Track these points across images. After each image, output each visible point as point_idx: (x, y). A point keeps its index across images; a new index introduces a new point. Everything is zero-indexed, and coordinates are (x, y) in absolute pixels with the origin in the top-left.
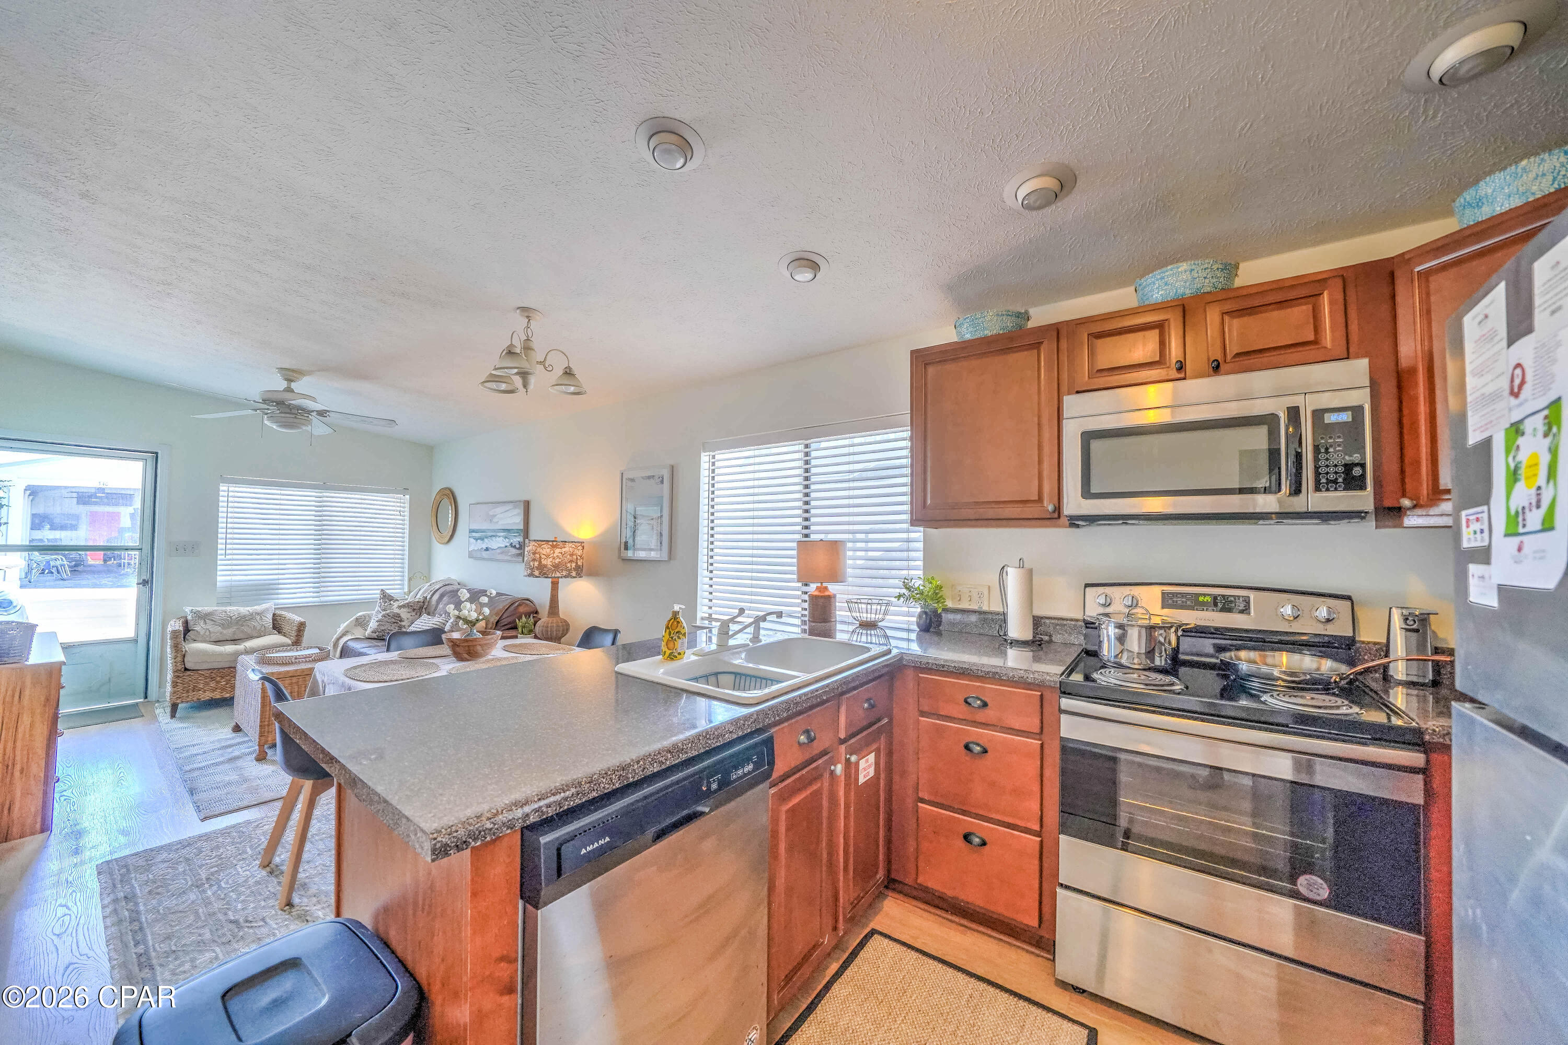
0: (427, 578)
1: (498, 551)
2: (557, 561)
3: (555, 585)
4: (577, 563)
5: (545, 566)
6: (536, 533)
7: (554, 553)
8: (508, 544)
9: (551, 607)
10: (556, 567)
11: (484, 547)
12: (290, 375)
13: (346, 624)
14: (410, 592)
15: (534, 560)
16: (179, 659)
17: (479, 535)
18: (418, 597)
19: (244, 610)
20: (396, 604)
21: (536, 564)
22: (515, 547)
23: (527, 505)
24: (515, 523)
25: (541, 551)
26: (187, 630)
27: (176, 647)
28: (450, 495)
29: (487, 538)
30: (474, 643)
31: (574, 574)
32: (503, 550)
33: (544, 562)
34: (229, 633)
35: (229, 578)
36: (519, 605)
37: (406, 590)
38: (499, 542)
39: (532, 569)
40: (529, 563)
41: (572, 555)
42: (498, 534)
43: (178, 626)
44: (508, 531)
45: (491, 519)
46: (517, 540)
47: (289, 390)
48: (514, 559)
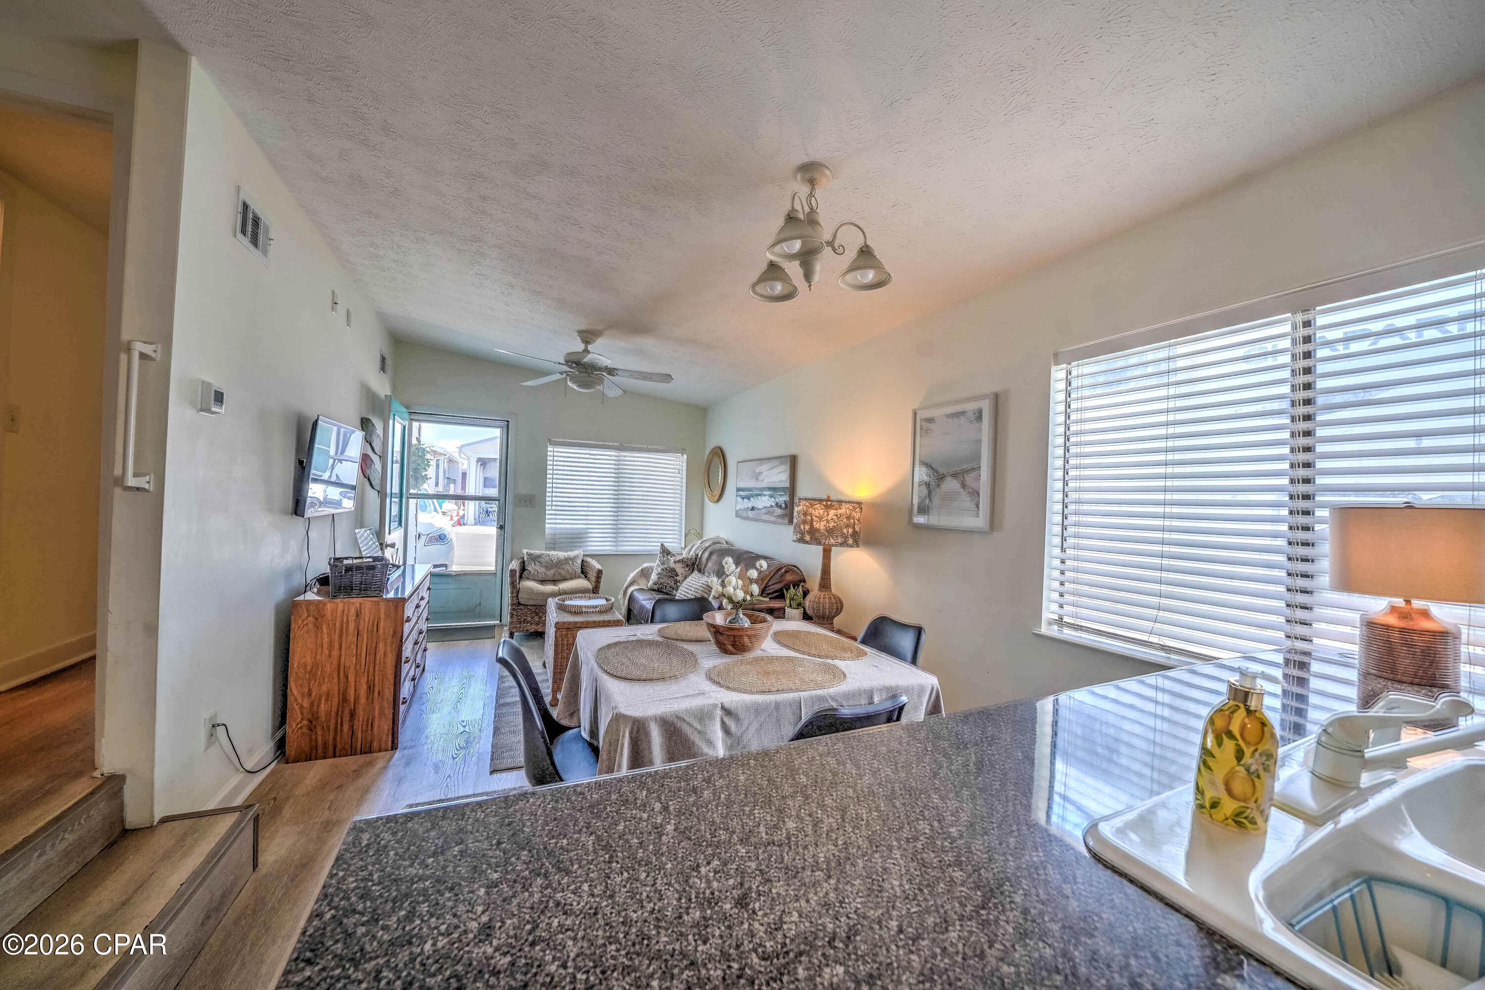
0: (700, 535)
1: (764, 511)
2: (832, 524)
3: (827, 553)
4: (854, 528)
5: (818, 530)
6: (803, 491)
7: (828, 515)
8: (773, 504)
9: (822, 579)
10: (830, 532)
11: (750, 506)
12: (587, 336)
13: (635, 573)
14: (685, 547)
15: (804, 522)
16: (514, 595)
17: (747, 494)
18: (692, 553)
19: (562, 555)
20: (672, 559)
21: (807, 527)
22: (780, 507)
23: (793, 461)
24: (781, 481)
25: (813, 512)
26: (523, 569)
27: (513, 584)
28: (720, 454)
29: (753, 496)
30: (741, 633)
31: (851, 541)
32: (769, 511)
33: (816, 525)
34: (550, 573)
35: (553, 526)
36: (786, 572)
37: (683, 545)
38: (764, 502)
39: (802, 533)
40: (799, 527)
41: (848, 518)
42: (764, 493)
43: (515, 565)
44: (774, 489)
45: (757, 476)
46: (783, 499)
47: (586, 351)
48: (780, 520)
